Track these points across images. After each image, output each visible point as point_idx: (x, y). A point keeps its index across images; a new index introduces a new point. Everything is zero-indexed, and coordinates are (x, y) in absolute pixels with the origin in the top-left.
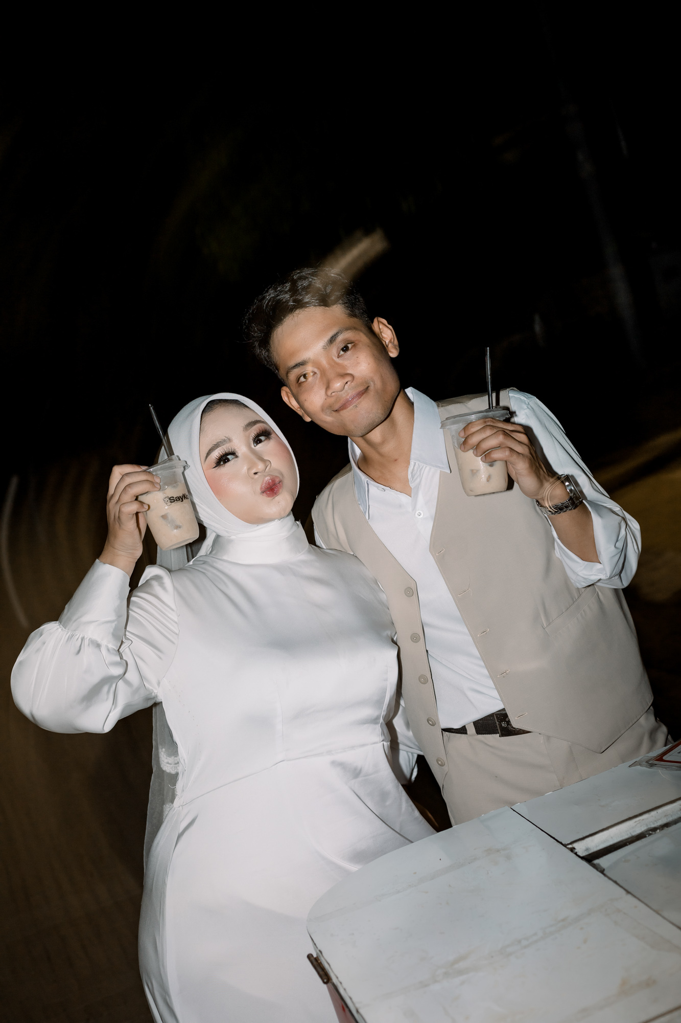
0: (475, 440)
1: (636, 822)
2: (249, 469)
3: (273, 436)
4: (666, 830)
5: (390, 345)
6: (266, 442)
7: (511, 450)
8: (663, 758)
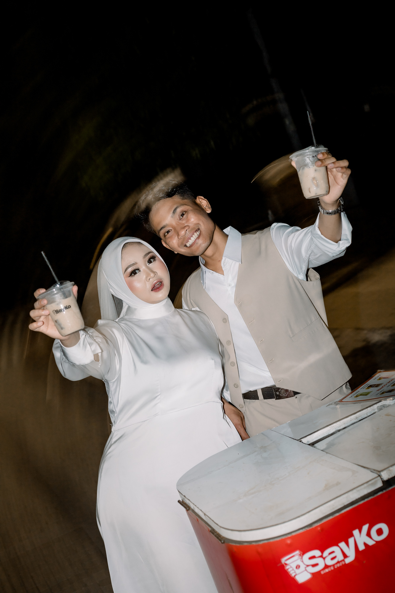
1: (330, 427)
2: (146, 277)
3: (156, 258)
5: (207, 207)
6: (154, 262)
8: (343, 401)
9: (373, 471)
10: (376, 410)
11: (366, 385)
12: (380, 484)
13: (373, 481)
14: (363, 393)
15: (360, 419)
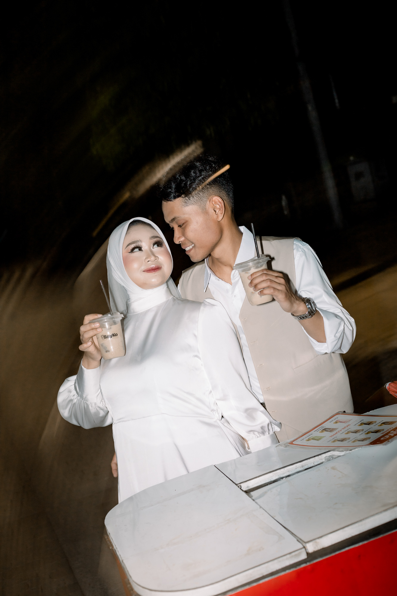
0: (256, 281)
1: (273, 474)
2: (146, 259)
4: (289, 478)
7: (274, 288)
8: (293, 443)
9: (299, 540)
10: (324, 460)
11: (321, 428)
12: (304, 556)
13: (297, 553)
14: (316, 437)
15: (306, 468)
